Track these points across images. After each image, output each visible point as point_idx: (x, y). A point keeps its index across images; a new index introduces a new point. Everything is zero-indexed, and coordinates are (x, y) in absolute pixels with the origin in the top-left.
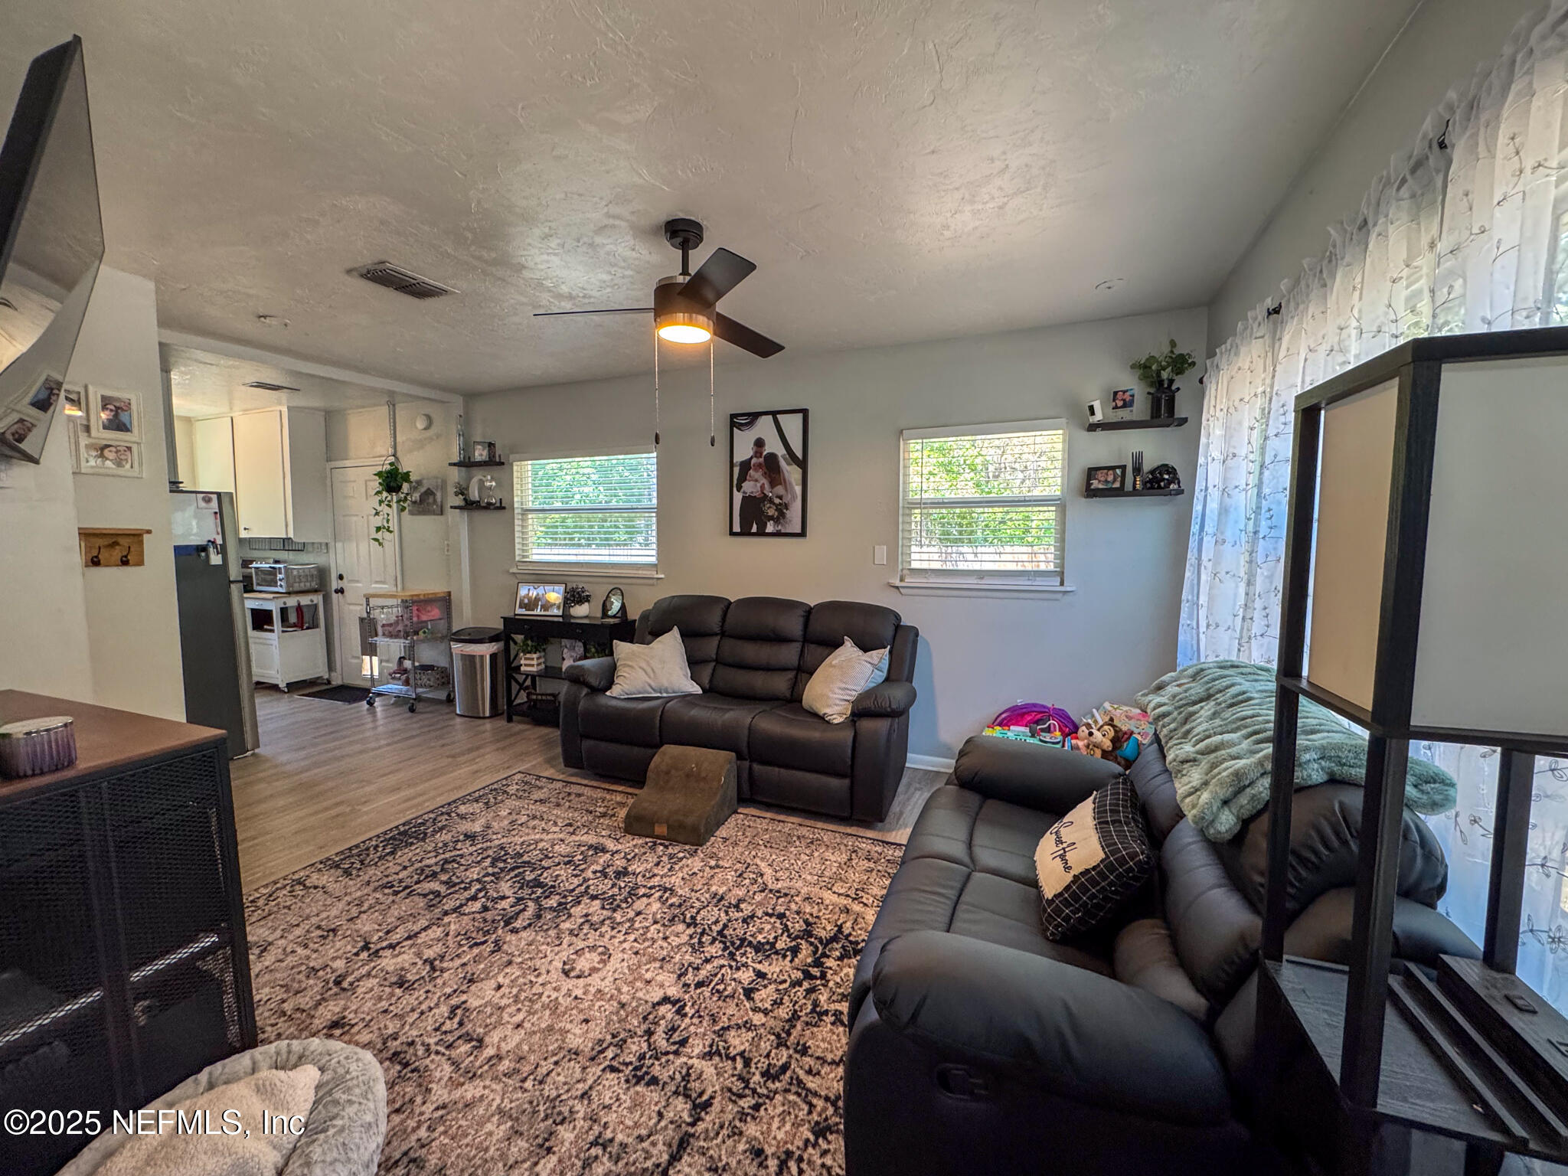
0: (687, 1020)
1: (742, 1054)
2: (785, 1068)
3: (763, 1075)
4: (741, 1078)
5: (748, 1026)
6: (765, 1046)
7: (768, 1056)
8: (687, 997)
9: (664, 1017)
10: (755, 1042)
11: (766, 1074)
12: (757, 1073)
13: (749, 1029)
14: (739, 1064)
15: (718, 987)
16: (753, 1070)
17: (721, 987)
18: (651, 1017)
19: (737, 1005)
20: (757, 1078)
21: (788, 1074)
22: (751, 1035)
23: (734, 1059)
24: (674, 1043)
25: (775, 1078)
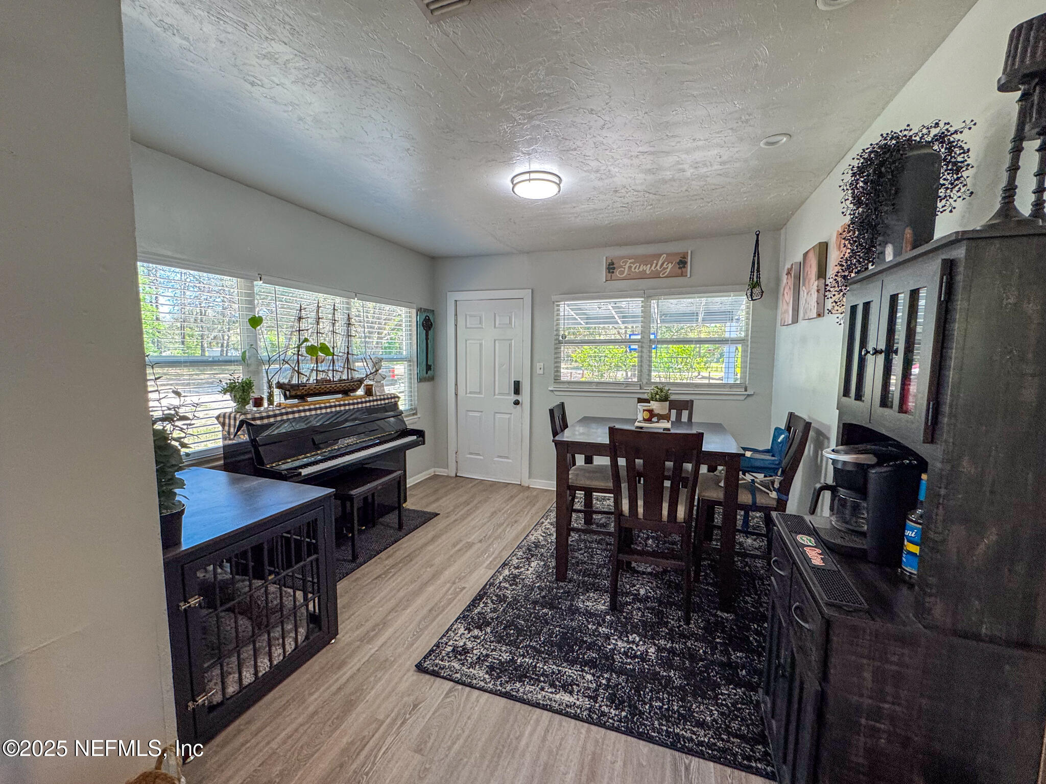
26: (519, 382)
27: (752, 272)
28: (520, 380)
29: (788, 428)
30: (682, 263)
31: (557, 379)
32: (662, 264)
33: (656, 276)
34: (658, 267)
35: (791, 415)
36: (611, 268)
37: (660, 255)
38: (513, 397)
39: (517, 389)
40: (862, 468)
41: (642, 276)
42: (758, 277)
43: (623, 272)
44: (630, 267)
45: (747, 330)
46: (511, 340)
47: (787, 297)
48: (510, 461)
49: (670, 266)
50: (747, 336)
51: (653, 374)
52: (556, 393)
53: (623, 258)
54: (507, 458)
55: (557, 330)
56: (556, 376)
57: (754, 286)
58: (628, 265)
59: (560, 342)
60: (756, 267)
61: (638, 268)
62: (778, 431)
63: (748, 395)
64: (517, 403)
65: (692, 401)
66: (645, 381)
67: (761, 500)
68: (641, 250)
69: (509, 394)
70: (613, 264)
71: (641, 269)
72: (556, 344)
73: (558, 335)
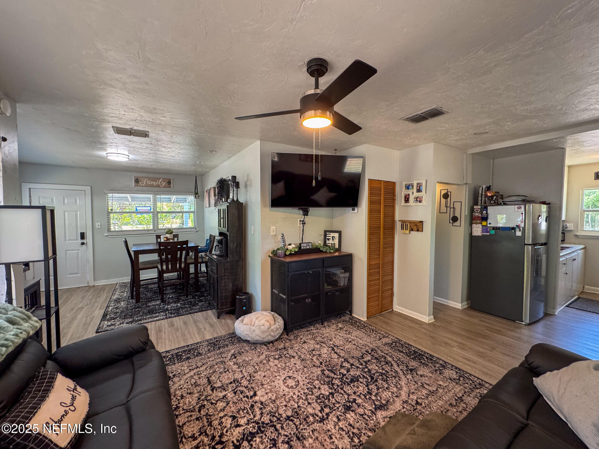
0: (242, 397)
1: (216, 404)
2: (200, 411)
3: (204, 405)
4: (210, 400)
5: (223, 410)
6: (211, 410)
7: (208, 409)
8: (251, 401)
9: (248, 392)
10: (216, 409)
11: (204, 406)
12: (206, 404)
13: (221, 410)
14: (213, 402)
15: (246, 410)
16: (209, 403)
17: (245, 411)
18: (252, 389)
19: (233, 411)
20: (206, 403)
21: (197, 410)
22: (219, 409)
23: (217, 401)
24: (237, 391)
25: (200, 407)
26: (84, 233)
27: (195, 189)
28: (85, 232)
29: (210, 239)
30: (169, 183)
31: (109, 230)
32: (161, 182)
33: (158, 186)
34: (159, 183)
35: (210, 235)
36: (137, 181)
37: (160, 178)
38: (80, 241)
39: (83, 236)
40: (222, 239)
41: (152, 186)
42: (197, 191)
43: (143, 183)
44: (146, 182)
45: (195, 209)
46: (77, 211)
47: (206, 199)
48: (80, 275)
49: (164, 183)
50: (195, 210)
51: (159, 226)
52: (109, 237)
53: (143, 177)
54: (77, 273)
55: (108, 207)
56: (108, 229)
57: (196, 194)
58: (145, 181)
59: (110, 213)
60: (196, 187)
61: (149, 182)
62: (207, 240)
63: (197, 231)
64: (83, 244)
65: (178, 234)
66: (156, 229)
67: (204, 260)
68: (151, 176)
69: (77, 239)
70: (138, 179)
71: (152, 183)
72: (107, 213)
73: (108, 209)
